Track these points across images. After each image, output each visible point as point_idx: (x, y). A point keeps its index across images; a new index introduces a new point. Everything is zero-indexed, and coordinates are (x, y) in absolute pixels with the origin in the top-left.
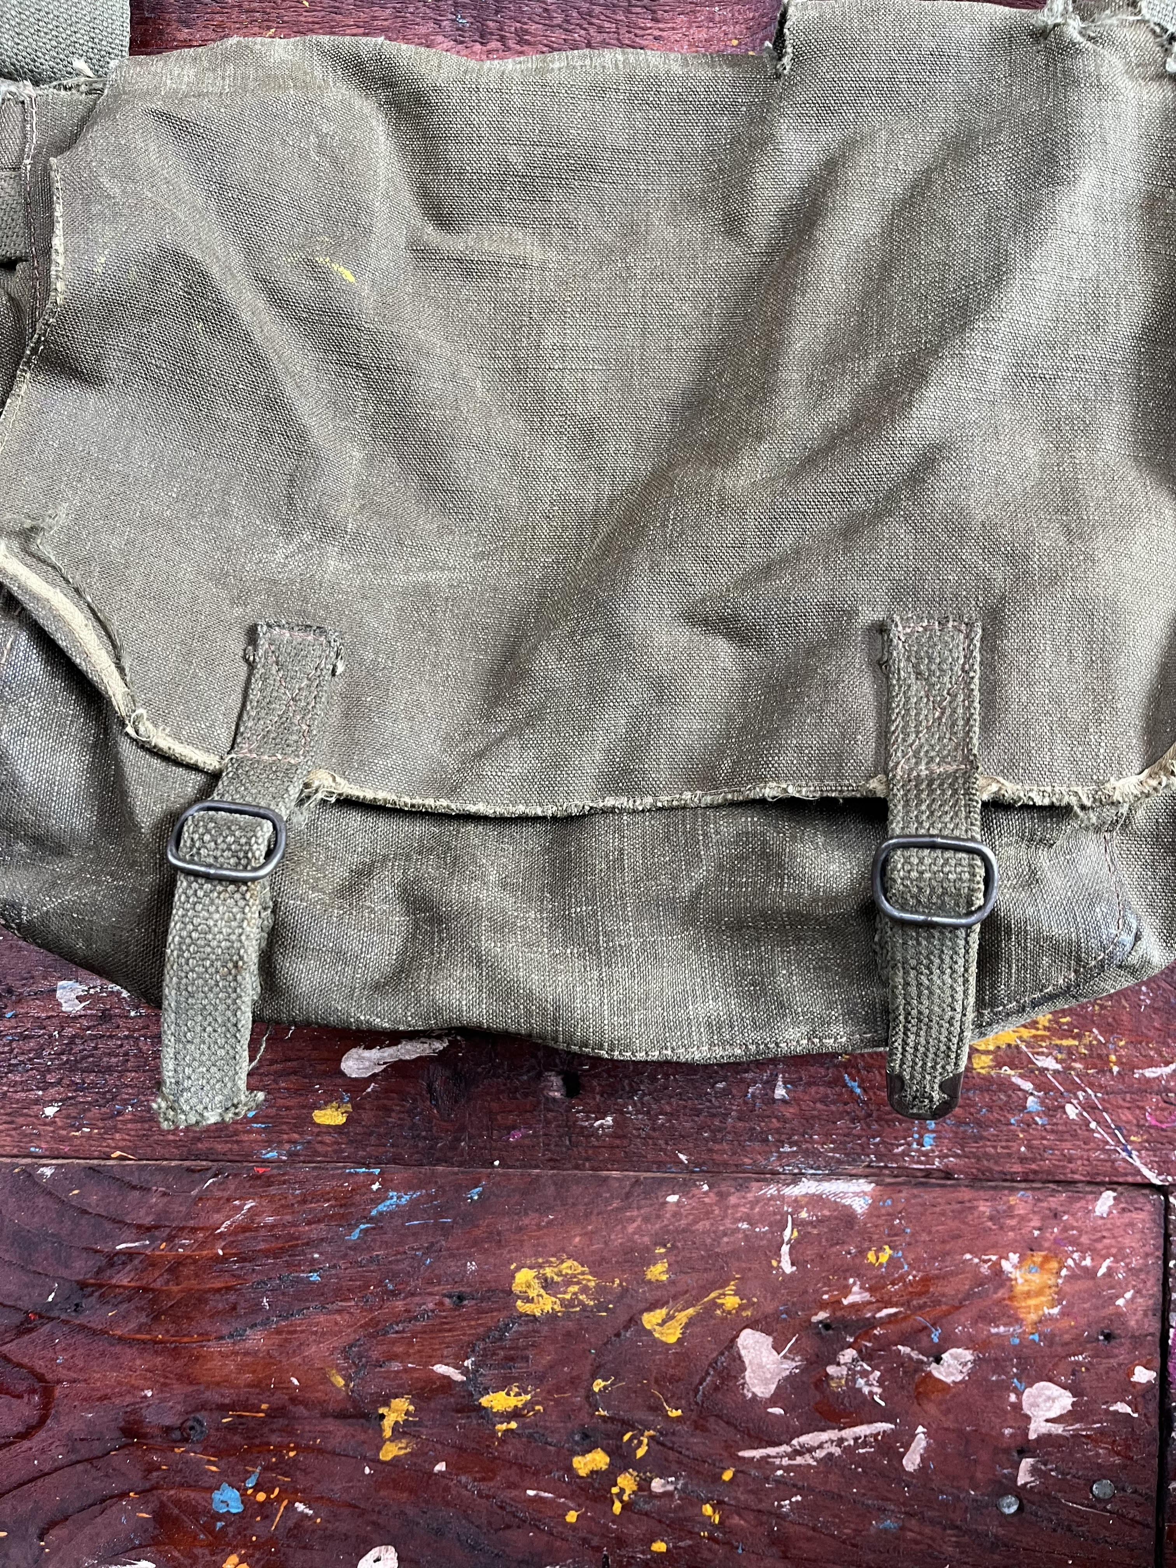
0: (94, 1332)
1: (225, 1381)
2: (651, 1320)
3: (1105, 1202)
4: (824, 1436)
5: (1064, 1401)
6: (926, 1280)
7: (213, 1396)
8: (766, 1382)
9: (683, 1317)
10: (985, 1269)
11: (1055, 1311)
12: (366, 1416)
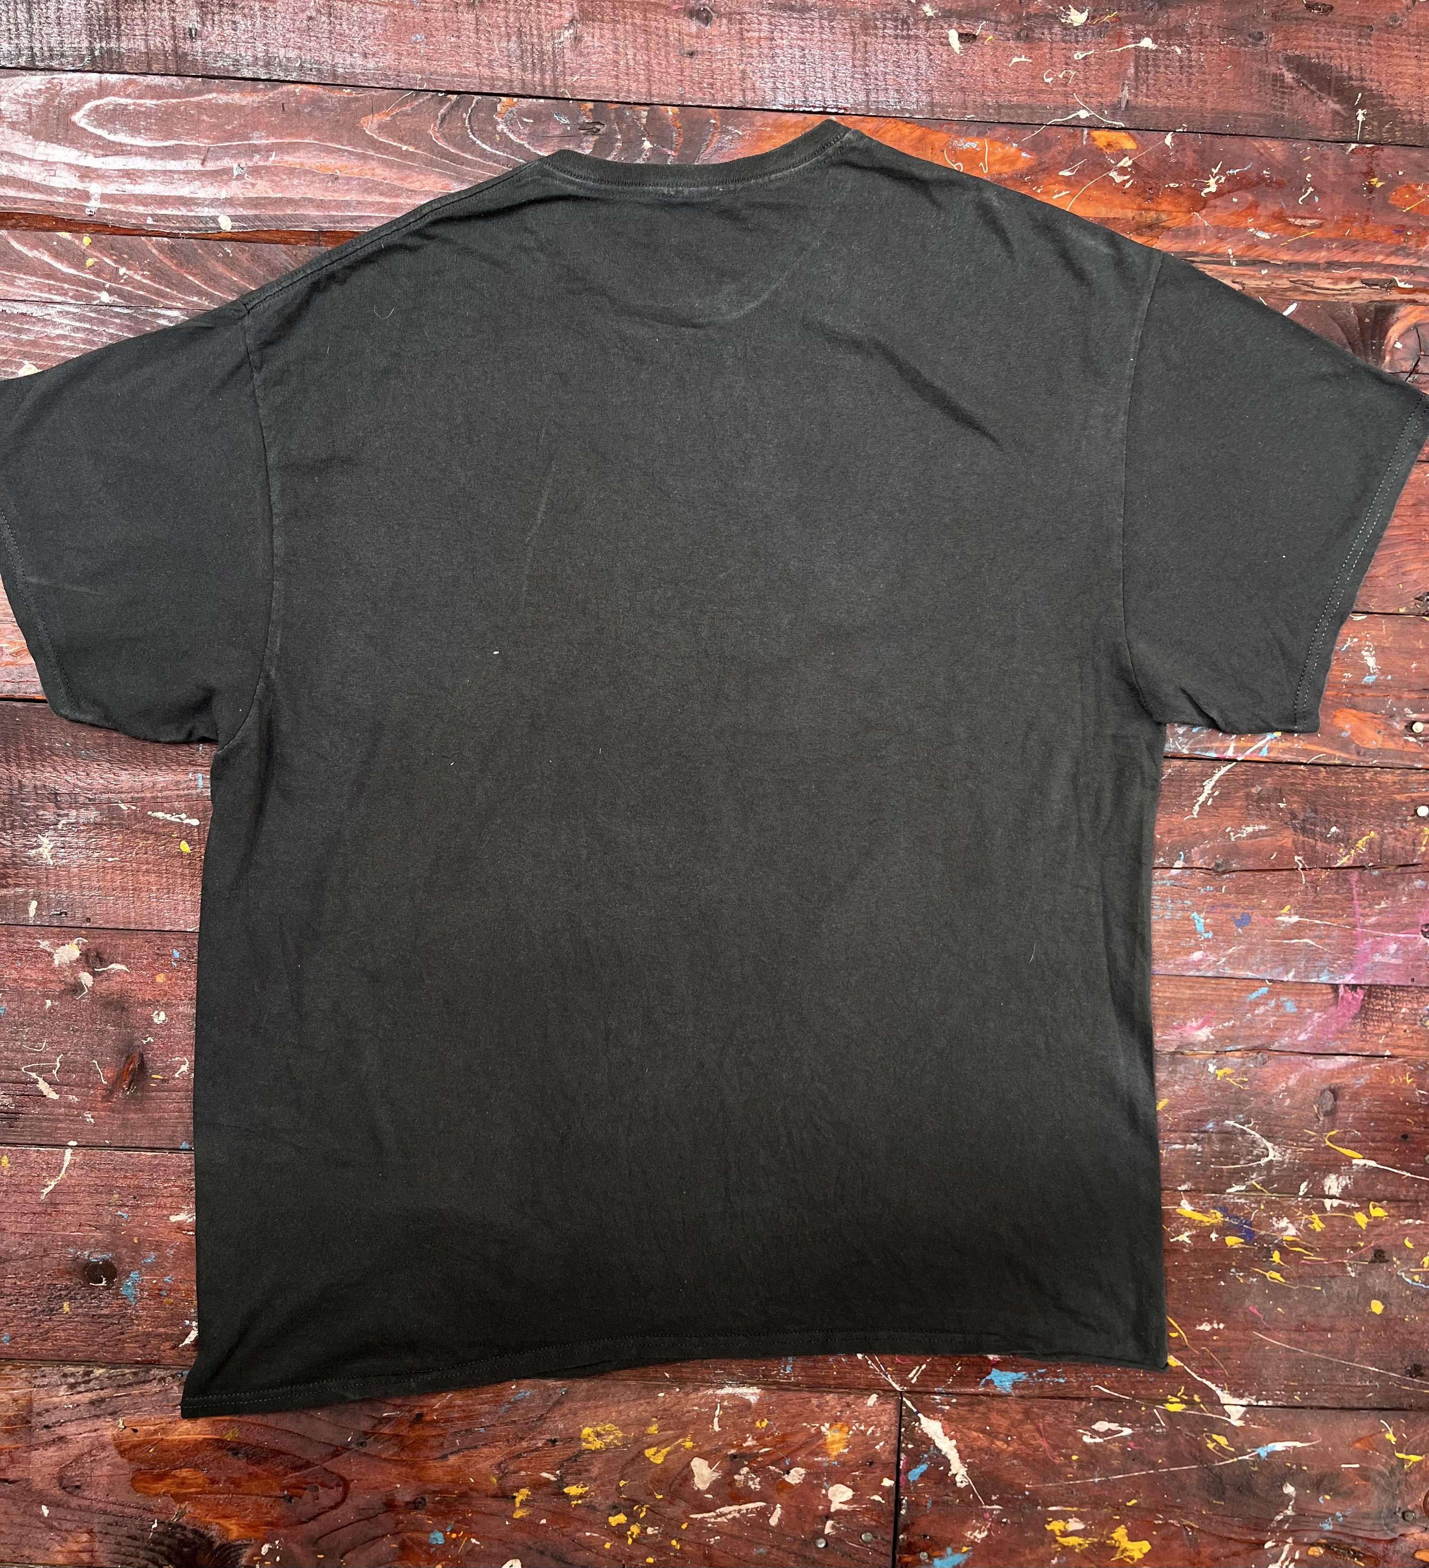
0: (372, 1456)
1: (437, 1481)
2: (649, 1453)
3: (873, 1399)
4: (731, 1508)
5: (849, 1494)
6: (784, 1436)
7: (431, 1487)
8: (705, 1482)
9: (665, 1451)
10: (813, 1431)
11: (846, 1450)
12: (507, 1497)
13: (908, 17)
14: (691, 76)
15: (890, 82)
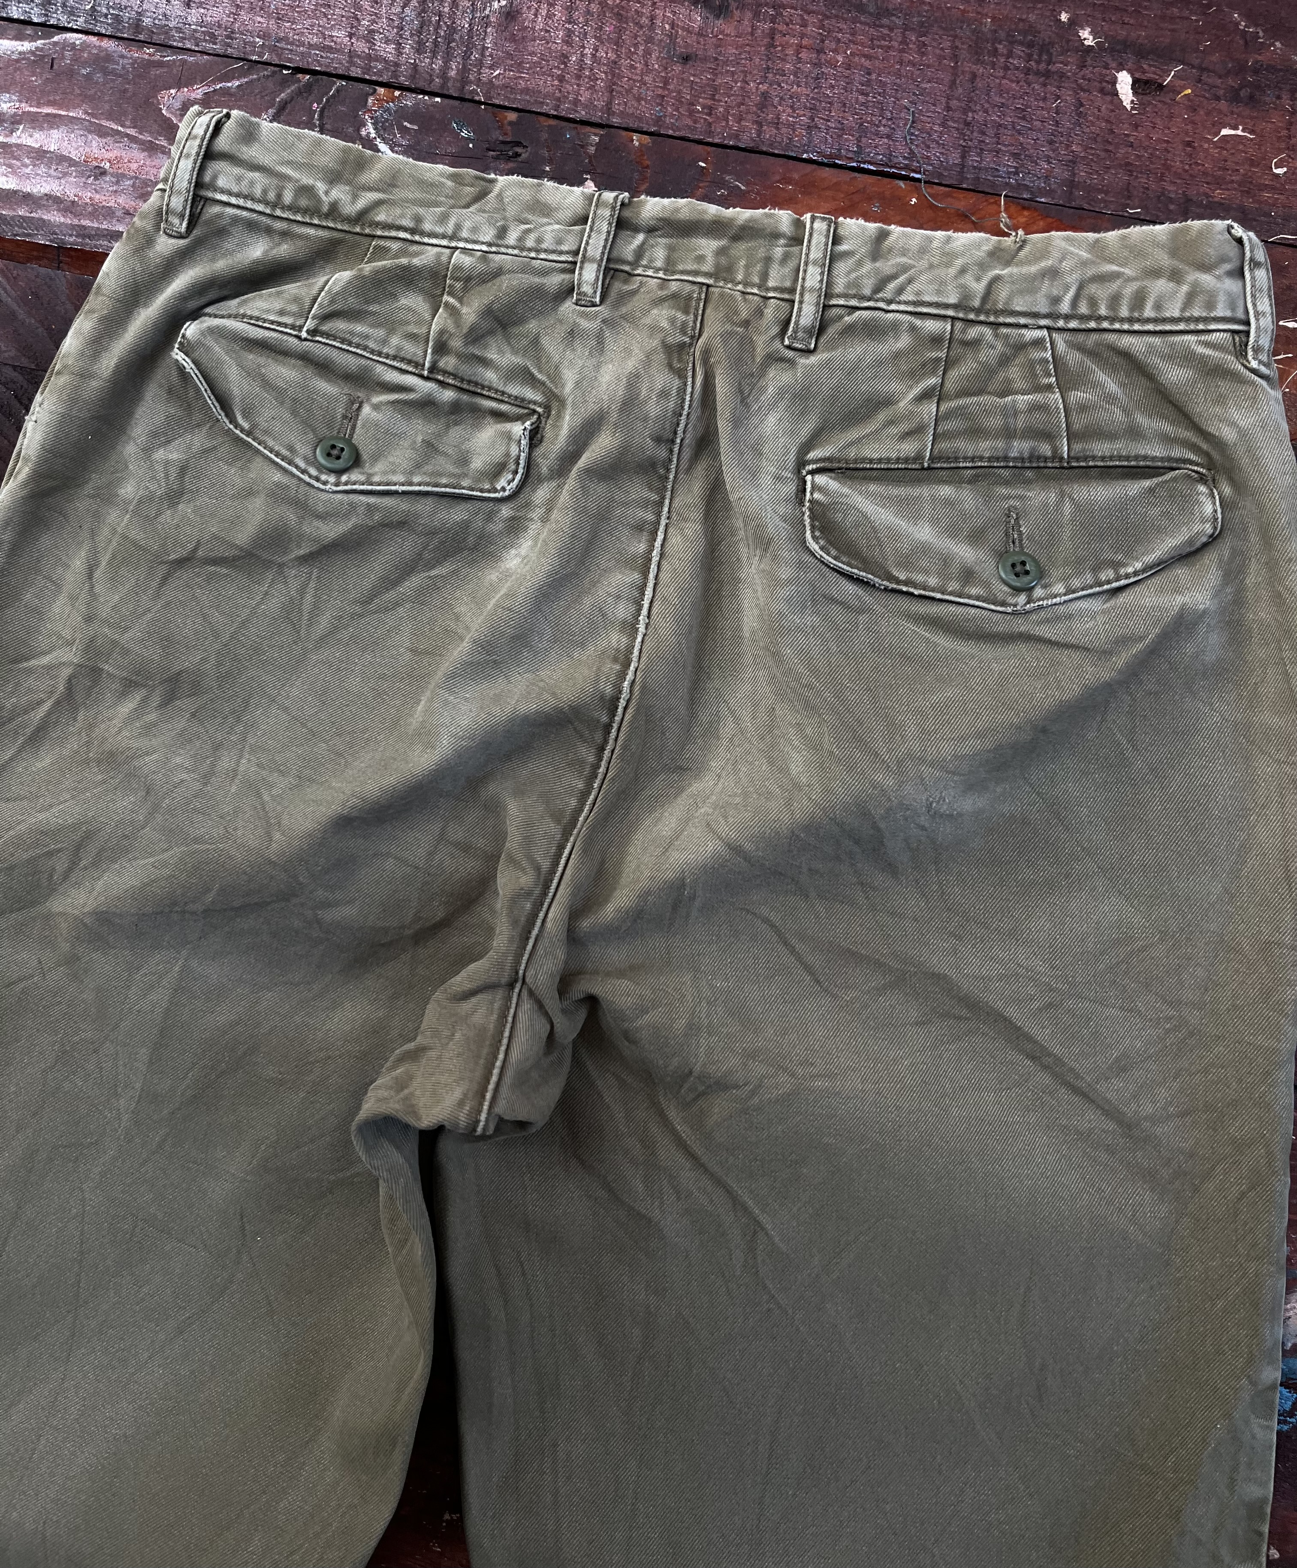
13: (1052, 44)
14: (679, 92)
15: (1006, 139)
